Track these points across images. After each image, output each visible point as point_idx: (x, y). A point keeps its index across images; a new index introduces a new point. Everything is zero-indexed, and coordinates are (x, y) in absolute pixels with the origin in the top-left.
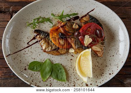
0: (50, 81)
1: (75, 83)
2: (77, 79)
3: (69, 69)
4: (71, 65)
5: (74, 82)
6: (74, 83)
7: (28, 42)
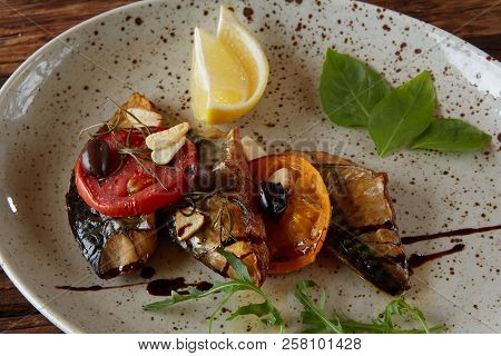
0: (399, 71)
1: (293, 38)
2: (277, 52)
3: (294, 96)
4: (281, 106)
5: (295, 44)
6: (297, 39)
7: (456, 254)
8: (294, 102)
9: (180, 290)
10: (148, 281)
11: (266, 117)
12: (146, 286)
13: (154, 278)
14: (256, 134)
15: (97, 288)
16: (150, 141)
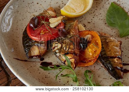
3: (98, 15)
8: (98, 17)
9: (50, 66)
10: (41, 62)
11: (88, 20)
12: (40, 63)
13: (43, 61)
14: (84, 24)
15: (26, 61)
16: (51, 20)
